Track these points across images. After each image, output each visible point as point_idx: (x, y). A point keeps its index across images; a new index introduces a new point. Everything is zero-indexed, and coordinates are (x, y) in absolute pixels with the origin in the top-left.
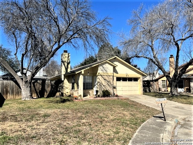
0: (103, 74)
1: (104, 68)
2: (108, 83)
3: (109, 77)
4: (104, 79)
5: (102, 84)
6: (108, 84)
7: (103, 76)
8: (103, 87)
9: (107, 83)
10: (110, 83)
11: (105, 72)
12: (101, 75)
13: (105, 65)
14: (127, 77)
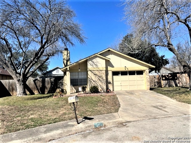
0: (92, 69)
1: (93, 62)
2: (100, 78)
3: (100, 72)
4: (95, 74)
5: (92, 80)
6: (99, 80)
7: (92, 71)
8: (93, 83)
9: (98, 78)
10: (101, 78)
11: (94, 66)
12: (91, 71)
13: (94, 59)
14: (127, 70)
